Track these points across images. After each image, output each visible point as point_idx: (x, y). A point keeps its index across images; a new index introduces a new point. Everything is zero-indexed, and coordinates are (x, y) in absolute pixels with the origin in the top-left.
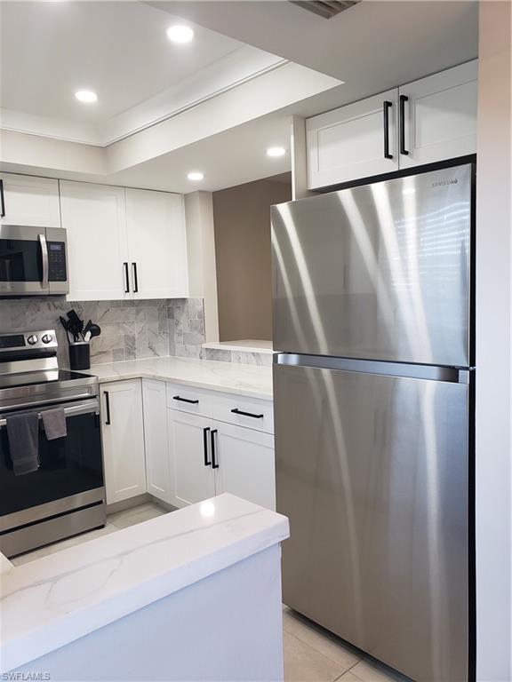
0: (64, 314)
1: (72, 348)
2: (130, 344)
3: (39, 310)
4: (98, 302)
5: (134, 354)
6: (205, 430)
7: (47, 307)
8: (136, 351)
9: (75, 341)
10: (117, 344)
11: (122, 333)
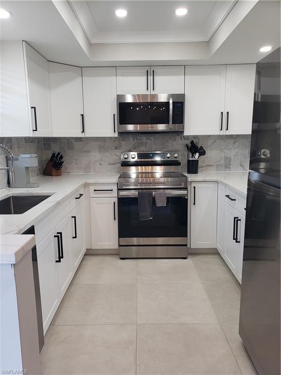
0: (188, 142)
1: (189, 161)
2: (227, 161)
3: (176, 140)
4: (210, 136)
5: (230, 168)
6: (235, 218)
7: (180, 138)
8: (231, 166)
9: (192, 157)
10: (219, 161)
11: (223, 155)
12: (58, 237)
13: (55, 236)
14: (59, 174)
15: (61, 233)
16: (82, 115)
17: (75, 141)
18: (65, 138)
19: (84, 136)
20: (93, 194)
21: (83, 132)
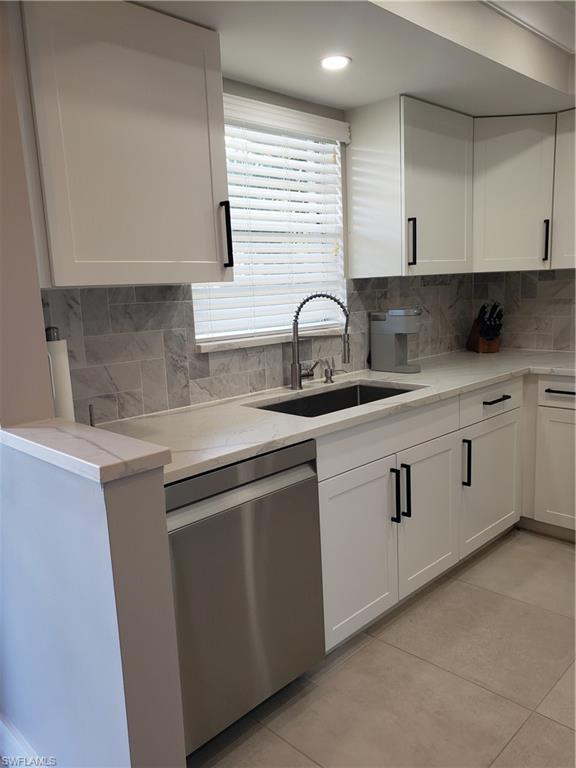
12: (397, 472)
13: (392, 470)
14: (491, 350)
15: (408, 468)
16: (547, 222)
17: (540, 280)
18: (518, 272)
19: (547, 268)
20: (543, 399)
21: (546, 259)
